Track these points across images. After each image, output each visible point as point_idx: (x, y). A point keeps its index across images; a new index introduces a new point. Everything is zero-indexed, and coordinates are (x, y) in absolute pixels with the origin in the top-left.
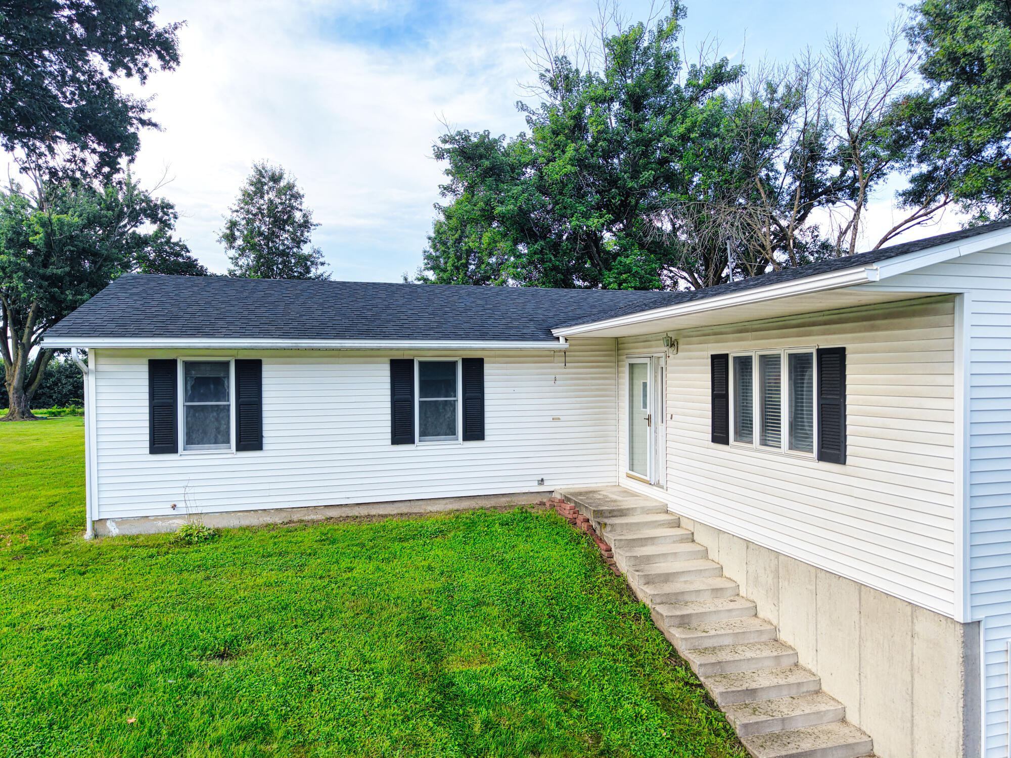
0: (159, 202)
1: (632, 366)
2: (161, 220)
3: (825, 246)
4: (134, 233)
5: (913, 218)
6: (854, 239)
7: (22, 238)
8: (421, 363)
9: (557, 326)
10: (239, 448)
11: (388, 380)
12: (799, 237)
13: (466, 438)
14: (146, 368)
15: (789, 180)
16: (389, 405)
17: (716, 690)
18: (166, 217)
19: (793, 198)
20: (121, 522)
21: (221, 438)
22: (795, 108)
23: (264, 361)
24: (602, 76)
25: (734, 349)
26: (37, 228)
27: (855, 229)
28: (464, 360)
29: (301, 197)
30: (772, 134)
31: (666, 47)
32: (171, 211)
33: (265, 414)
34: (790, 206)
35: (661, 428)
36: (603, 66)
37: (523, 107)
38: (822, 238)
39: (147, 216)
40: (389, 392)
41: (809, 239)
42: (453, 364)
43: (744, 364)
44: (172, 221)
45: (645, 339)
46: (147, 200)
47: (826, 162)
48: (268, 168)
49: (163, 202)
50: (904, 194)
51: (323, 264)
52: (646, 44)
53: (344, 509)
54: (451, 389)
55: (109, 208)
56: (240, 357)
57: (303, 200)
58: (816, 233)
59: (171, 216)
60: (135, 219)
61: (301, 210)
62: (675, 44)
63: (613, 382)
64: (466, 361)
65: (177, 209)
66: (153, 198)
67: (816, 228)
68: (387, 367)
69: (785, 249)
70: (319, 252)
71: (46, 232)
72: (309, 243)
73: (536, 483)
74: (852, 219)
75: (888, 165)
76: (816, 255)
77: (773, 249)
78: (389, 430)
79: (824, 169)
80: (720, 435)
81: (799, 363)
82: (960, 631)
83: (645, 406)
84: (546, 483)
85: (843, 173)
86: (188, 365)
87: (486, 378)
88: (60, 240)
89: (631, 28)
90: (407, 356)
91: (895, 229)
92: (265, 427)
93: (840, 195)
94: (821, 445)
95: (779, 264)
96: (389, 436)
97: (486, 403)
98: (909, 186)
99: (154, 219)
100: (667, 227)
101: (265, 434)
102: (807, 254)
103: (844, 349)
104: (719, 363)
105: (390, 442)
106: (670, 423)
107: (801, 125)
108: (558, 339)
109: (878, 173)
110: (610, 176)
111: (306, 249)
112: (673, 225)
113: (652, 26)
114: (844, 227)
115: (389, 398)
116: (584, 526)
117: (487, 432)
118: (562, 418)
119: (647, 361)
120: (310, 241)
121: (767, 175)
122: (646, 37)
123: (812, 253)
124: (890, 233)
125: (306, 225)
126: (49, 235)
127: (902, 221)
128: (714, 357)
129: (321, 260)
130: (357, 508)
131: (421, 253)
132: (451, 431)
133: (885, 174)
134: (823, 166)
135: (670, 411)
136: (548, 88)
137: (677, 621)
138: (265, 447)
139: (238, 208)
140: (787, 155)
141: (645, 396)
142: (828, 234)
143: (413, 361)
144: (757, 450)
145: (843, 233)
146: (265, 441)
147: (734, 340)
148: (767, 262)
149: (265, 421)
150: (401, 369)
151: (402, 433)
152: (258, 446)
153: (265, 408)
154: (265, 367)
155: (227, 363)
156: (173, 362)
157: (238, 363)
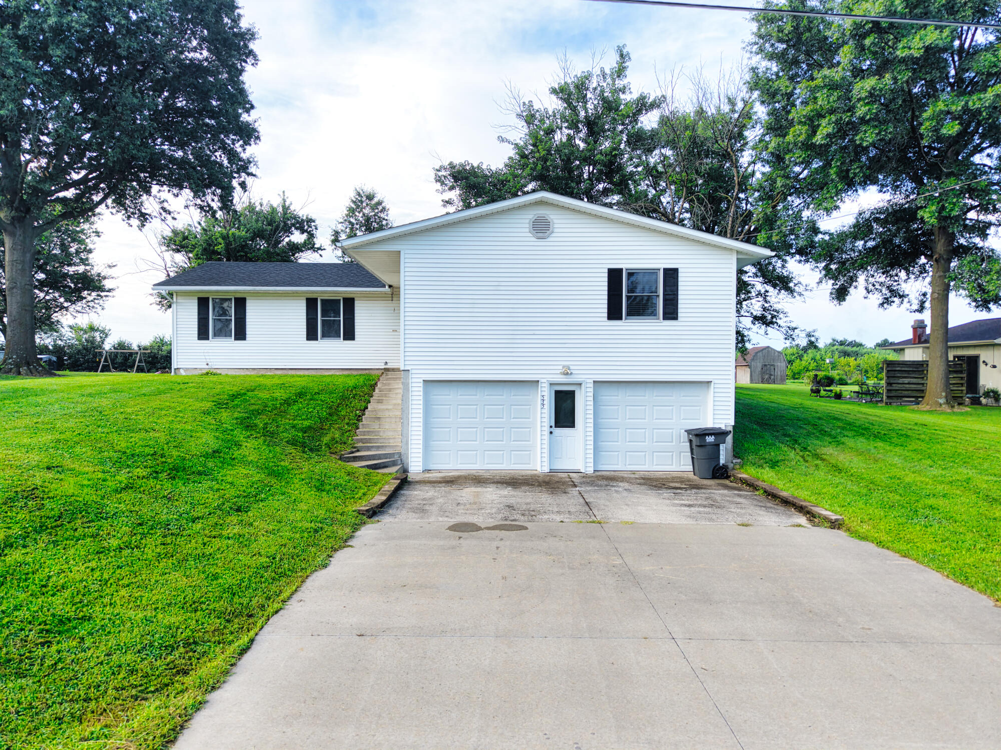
0: (305, 218)
2: (306, 231)
4: (290, 241)
7: (212, 248)
8: (322, 300)
10: (236, 339)
11: (305, 308)
13: (345, 339)
14: (196, 301)
16: (305, 321)
18: (310, 229)
20: (186, 369)
21: (228, 334)
23: (248, 297)
26: (220, 240)
28: (344, 299)
32: (313, 224)
33: (247, 323)
39: (297, 229)
40: (305, 314)
42: (338, 301)
44: (314, 232)
46: (295, 217)
48: (369, 189)
49: (307, 218)
53: (284, 371)
54: (337, 313)
55: (269, 224)
56: (236, 296)
59: (313, 227)
60: (287, 230)
65: (317, 222)
66: (301, 216)
68: (305, 302)
71: (226, 243)
73: (383, 364)
78: (305, 333)
84: (388, 364)
86: (213, 300)
87: (356, 308)
88: (235, 248)
90: (314, 296)
92: (247, 330)
96: (305, 336)
97: (356, 321)
99: (303, 231)
101: (247, 332)
105: (305, 339)
115: (305, 317)
117: (356, 336)
126: (228, 244)
130: (290, 371)
132: (337, 335)
138: (247, 339)
139: (342, 221)
143: (317, 298)
146: (247, 336)
149: (247, 327)
150: (311, 303)
151: (311, 335)
152: (244, 339)
153: (247, 320)
154: (248, 301)
155: (231, 299)
156: (208, 298)
157: (235, 298)
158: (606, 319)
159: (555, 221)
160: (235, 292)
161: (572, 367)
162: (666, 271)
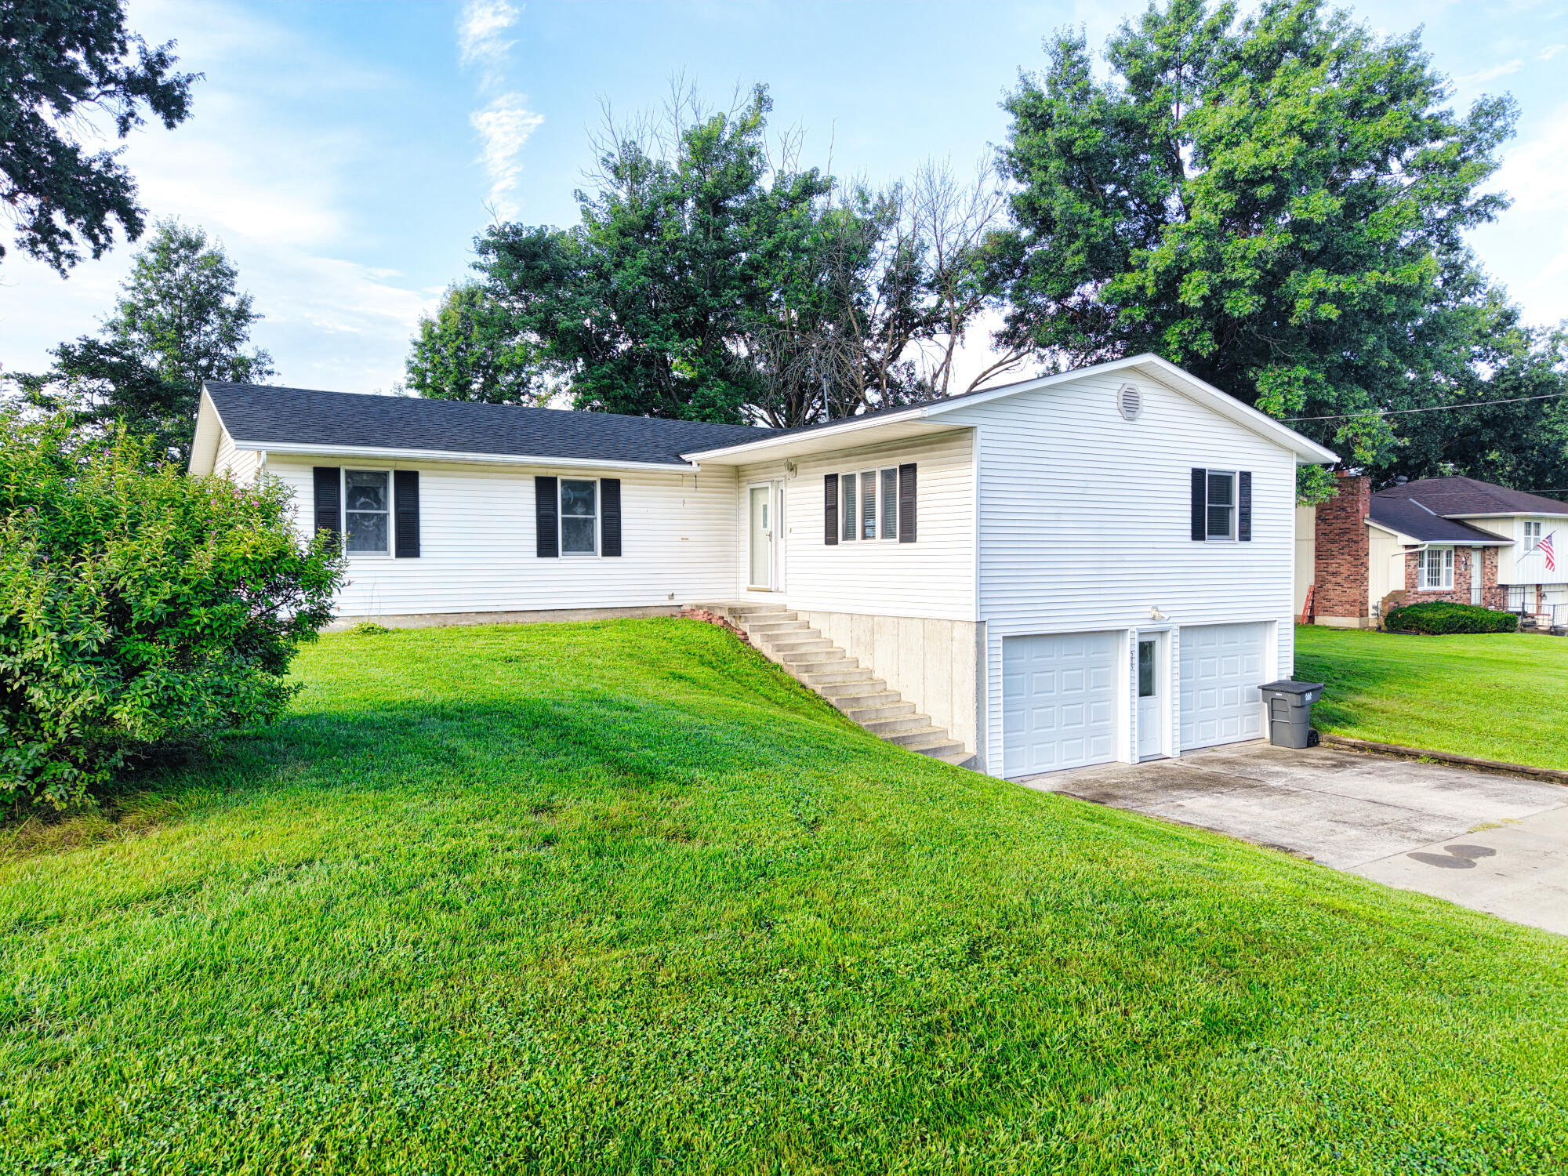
1: (752, 490)
3: (921, 386)
5: (1001, 364)
6: (946, 382)
8: (564, 481)
9: (686, 451)
10: (398, 555)
11: (533, 495)
12: (893, 374)
13: (604, 554)
14: (311, 476)
15: (882, 307)
16: (534, 519)
17: (833, 700)
19: (887, 326)
21: (380, 545)
22: (889, 223)
23: (421, 473)
24: (675, 167)
25: (841, 469)
27: (947, 371)
28: (603, 481)
29: (233, 274)
30: (864, 253)
31: (749, 140)
33: (422, 523)
34: (883, 337)
35: (781, 542)
36: (676, 156)
37: (582, 198)
38: (919, 376)
40: (534, 508)
41: (904, 378)
42: (593, 483)
43: (849, 479)
45: (766, 466)
47: (922, 289)
48: (179, 228)
50: (996, 335)
51: (270, 373)
52: (727, 137)
53: (493, 616)
54: (589, 507)
56: (398, 469)
57: (236, 279)
58: (912, 371)
61: (233, 294)
62: (758, 139)
63: (734, 507)
64: (604, 481)
67: (912, 365)
68: (533, 484)
69: (877, 387)
70: (264, 356)
72: (246, 342)
73: (667, 598)
74: (943, 360)
75: (985, 298)
76: (912, 397)
77: (866, 388)
78: (535, 543)
79: (920, 296)
80: (831, 538)
81: (888, 475)
82: (974, 625)
83: (765, 525)
84: (675, 597)
85: (940, 304)
86: (349, 473)
87: (622, 498)
89: (713, 120)
90: (550, 473)
91: (984, 374)
92: (422, 536)
93: (937, 327)
94: (902, 532)
95: (872, 405)
96: (535, 549)
97: (623, 521)
98: (1004, 327)
100: (744, 352)
101: (421, 542)
102: (901, 394)
103: (915, 465)
104: (831, 479)
105: (535, 554)
106: (789, 536)
107: (894, 242)
108: (691, 463)
109: (975, 306)
110: (687, 291)
111: (245, 350)
112: (750, 351)
113: (735, 118)
114: (937, 368)
115: (534, 513)
116: (721, 622)
117: (623, 549)
118: (690, 538)
119: (769, 485)
120: (248, 339)
121: (859, 300)
122: (728, 129)
123: (907, 394)
124: (980, 378)
125: (241, 315)
127: (991, 366)
128: (827, 477)
129: (268, 367)
130: (505, 616)
131: (404, 364)
132: (590, 548)
133: (982, 308)
134: (919, 292)
135: (789, 526)
136: (612, 176)
137: (804, 669)
138: (421, 554)
139: (133, 284)
140: (882, 274)
141: (765, 516)
142: (923, 372)
143: (556, 479)
144: (859, 544)
145: (936, 376)
146: (422, 548)
147: (843, 463)
148: (857, 401)
149: (422, 530)
150: (545, 486)
151: (546, 547)
152: (415, 553)
153: (422, 517)
154: (421, 479)
155: (386, 474)
156: (337, 470)
157: (397, 473)
158: (1190, 539)
159: (1145, 396)
160: (396, 459)
161: (1160, 608)
162: (1242, 473)
